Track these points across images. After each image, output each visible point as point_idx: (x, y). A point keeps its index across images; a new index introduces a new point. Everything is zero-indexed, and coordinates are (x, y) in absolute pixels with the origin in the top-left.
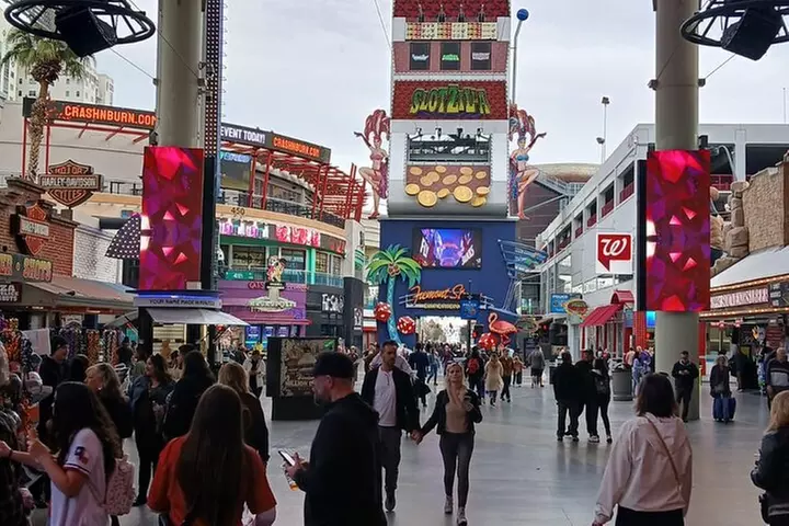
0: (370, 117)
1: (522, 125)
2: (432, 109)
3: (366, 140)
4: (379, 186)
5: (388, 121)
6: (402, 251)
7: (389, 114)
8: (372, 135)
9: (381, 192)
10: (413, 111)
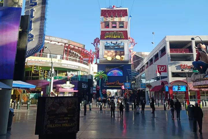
0: (95, 39)
1: (131, 41)
2: (110, 37)
3: (94, 45)
4: (97, 56)
5: (99, 40)
6: (103, 72)
7: (99, 39)
8: (95, 44)
9: (98, 57)
10: (105, 37)
